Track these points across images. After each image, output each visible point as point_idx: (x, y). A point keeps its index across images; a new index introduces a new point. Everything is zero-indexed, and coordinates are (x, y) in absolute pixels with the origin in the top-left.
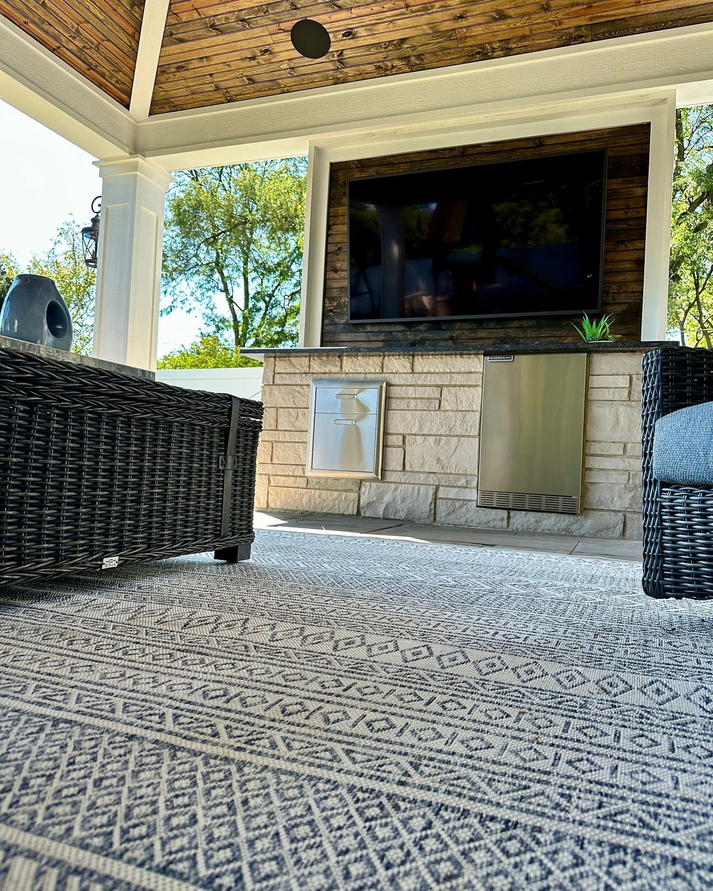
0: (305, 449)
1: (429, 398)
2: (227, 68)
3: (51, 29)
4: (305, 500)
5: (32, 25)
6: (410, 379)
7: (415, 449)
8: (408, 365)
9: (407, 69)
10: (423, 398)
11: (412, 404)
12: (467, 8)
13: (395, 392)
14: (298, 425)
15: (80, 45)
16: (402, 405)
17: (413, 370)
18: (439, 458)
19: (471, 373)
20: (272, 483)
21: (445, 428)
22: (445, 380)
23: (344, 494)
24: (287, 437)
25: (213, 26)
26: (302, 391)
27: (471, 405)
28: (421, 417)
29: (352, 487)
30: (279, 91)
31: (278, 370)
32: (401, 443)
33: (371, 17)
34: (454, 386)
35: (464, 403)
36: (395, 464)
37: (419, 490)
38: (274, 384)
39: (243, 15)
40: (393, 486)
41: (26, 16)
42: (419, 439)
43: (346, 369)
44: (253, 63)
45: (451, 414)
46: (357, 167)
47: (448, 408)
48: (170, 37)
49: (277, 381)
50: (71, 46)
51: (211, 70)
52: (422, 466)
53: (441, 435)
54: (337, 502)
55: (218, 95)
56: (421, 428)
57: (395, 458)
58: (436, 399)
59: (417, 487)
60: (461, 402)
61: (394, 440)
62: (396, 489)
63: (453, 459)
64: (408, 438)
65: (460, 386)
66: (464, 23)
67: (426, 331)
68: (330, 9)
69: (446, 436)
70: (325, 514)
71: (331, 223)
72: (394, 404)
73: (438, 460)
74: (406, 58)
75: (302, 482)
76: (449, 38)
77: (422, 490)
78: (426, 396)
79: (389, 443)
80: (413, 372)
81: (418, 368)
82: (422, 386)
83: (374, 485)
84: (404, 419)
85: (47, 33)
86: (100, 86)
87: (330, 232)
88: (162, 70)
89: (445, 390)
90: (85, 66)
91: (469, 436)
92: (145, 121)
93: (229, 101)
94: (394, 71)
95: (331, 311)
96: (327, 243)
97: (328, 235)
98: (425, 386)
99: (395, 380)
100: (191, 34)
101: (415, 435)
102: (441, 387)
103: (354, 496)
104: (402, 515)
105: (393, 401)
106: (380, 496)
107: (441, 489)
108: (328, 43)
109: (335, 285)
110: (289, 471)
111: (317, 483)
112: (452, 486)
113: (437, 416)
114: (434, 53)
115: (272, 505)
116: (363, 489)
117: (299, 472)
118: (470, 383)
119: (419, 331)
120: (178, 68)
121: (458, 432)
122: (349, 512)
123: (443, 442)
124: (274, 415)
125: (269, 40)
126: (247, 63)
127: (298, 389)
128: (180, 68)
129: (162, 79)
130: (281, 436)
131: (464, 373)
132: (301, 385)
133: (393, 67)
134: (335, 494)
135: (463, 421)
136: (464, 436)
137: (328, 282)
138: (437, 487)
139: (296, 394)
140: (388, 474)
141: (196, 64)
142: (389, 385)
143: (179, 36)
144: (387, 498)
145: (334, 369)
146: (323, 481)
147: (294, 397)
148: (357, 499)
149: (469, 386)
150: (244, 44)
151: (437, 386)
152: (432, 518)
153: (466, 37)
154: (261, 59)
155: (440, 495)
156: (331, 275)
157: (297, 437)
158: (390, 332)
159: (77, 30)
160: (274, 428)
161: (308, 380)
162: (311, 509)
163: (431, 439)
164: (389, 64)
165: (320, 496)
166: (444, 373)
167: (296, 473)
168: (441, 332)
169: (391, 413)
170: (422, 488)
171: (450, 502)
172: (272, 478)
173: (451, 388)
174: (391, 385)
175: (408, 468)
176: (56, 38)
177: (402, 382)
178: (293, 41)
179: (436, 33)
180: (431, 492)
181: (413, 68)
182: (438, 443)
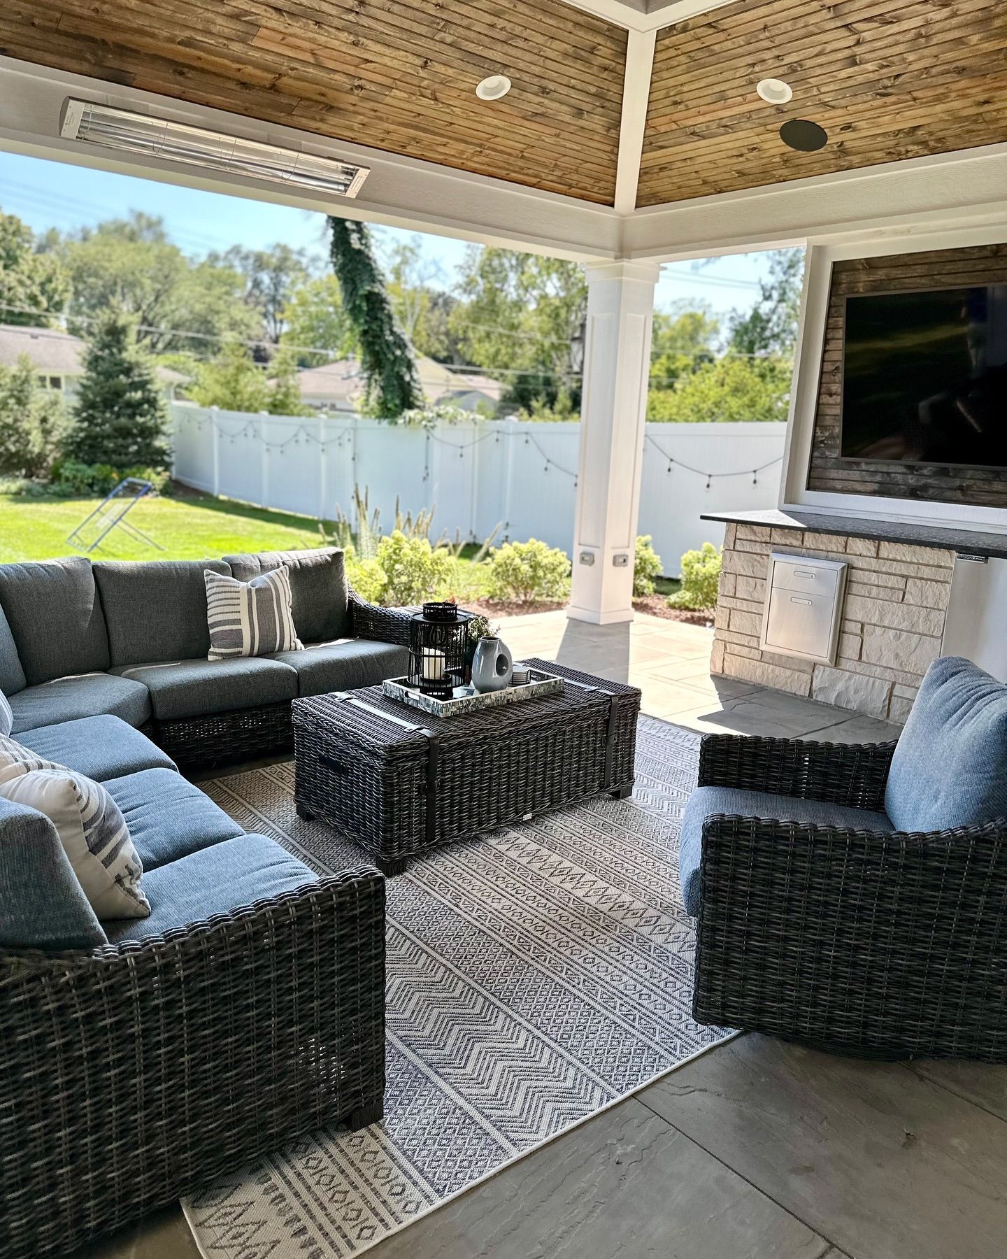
0: (761, 621)
1: (892, 588)
2: (713, 166)
3: (530, 172)
4: (759, 672)
5: (514, 175)
6: (874, 564)
7: (875, 640)
8: (873, 549)
9: (926, 152)
10: (886, 587)
11: (874, 591)
12: (993, 94)
13: (857, 575)
14: (756, 596)
15: (560, 174)
16: (863, 590)
17: (878, 554)
18: (897, 654)
19: (940, 567)
20: (728, 651)
21: (906, 623)
22: (911, 571)
23: (798, 674)
24: (744, 605)
25: (693, 133)
26: (761, 560)
27: (937, 602)
28: (882, 607)
29: (806, 668)
30: (774, 180)
31: (739, 535)
32: (859, 632)
33: (872, 112)
34: (922, 579)
35: (929, 600)
36: (851, 651)
37: (874, 683)
38: (734, 550)
39: (724, 122)
40: (847, 674)
41: (507, 170)
42: (878, 630)
43: (807, 544)
44: (741, 159)
45: (914, 608)
46: (864, 268)
47: (912, 602)
48: (649, 145)
49: (738, 547)
50: (550, 178)
51: (697, 168)
52: (879, 659)
53: (901, 630)
54: (789, 680)
55: (705, 189)
56: (881, 620)
57: (851, 646)
58: (900, 589)
59: (872, 679)
60: (927, 598)
61: (852, 627)
62: (850, 678)
63: (913, 658)
64: (866, 627)
65: (927, 580)
66: (991, 107)
67: (930, 477)
68: (822, 110)
69: (908, 632)
70: (778, 691)
71: (830, 336)
72: (855, 588)
73: (897, 656)
74: (924, 143)
75: (757, 655)
76: (975, 122)
77: (877, 684)
78: (890, 585)
79: (846, 630)
80: (878, 557)
81: (883, 553)
82: (886, 573)
83: (828, 669)
84: (864, 606)
85: (527, 175)
86: (582, 197)
87: (828, 348)
88: (644, 173)
89: (910, 580)
90: (565, 188)
91: (932, 636)
92: (632, 214)
93: (719, 192)
94: (910, 154)
95: (822, 442)
96: (823, 361)
97: (825, 351)
98: (890, 574)
99: (858, 562)
100: (672, 141)
101: (874, 625)
102: (906, 577)
103: (807, 677)
104: (853, 706)
105: (854, 585)
106: (833, 684)
107: (897, 686)
108: (825, 138)
109: (829, 411)
110: (745, 640)
111: (771, 658)
112: (909, 686)
113: (900, 609)
114: (958, 136)
115: (727, 671)
116: (816, 672)
117: (754, 643)
118: (938, 578)
119: (922, 475)
120: (661, 169)
121: (921, 629)
122: (801, 693)
123: (903, 638)
124: (733, 582)
125: (757, 139)
126: (734, 160)
127: (758, 558)
128: (662, 169)
129: (645, 178)
130: (739, 605)
131: (933, 566)
132: (761, 554)
133: (907, 151)
134: (788, 672)
135: (927, 619)
136: (926, 635)
137: (821, 407)
138: (894, 684)
139: (756, 563)
140: (843, 661)
141: (679, 164)
142: (850, 567)
143: (659, 144)
144: (840, 687)
145: (796, 543)
146: (777, 657)
147: (753, 566)
148: (809, 681)
149: (937, 581)
150: (729, 145)
151: (903, 576)
152: (885, 714)
153: (998, 120)
154: (750, 156)
155: (895, 693)
156: (826, 399)
157: (754, 607)
158: (888, 474)
159: (556, 165)
160: (732, 595)
161: (767, 550)
162: (764, 683)
163: (892, 633)
164: (903, 149)
165: (773, 671)
166: (911, 563)
167: (751, 645)
168: (948, 479)
169: (850, 598)
170: (878, 682)
171: (905, 701)
172: (728, 645)
173: (918, 582)
174: (853, 568)
175: (864, 658)
176: (535, 176)
177: (865, 567)
178: (783, 138)
179: (957, 119)
180: (887, 688)
181: (933, 151)
182: (898, 637)
